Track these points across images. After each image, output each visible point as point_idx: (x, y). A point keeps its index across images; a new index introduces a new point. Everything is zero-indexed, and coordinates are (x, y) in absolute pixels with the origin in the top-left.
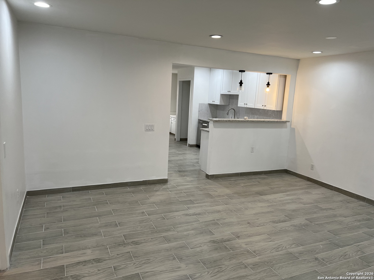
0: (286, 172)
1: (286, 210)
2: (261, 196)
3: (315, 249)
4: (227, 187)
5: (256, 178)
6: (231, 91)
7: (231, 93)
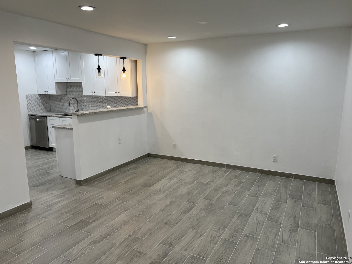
0: (150, 156)
1: (182, 195)
2: (150, 188)
3: (237, 227)
4: (110, 189)
5: (128, 170)
6: (70, 79)
7: (70, 80)
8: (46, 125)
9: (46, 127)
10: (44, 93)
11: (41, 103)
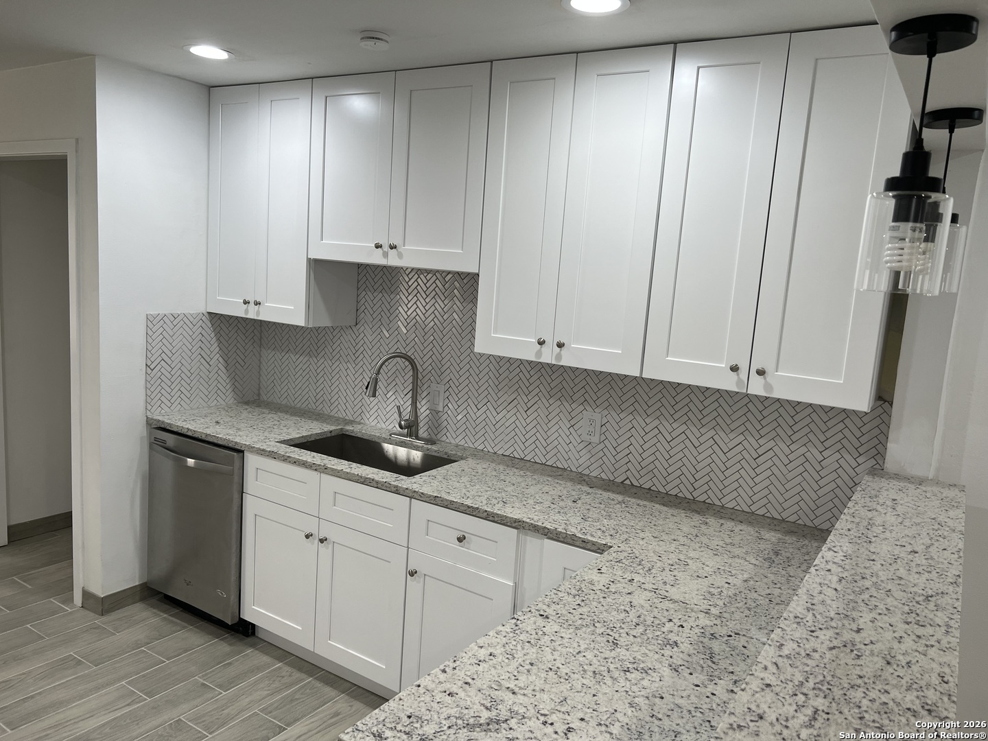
6: (401, 249)
7: (400, 256)
8: (236, 496)
9: (235, 508)
10: (239, 312)
11: (216, 359)
